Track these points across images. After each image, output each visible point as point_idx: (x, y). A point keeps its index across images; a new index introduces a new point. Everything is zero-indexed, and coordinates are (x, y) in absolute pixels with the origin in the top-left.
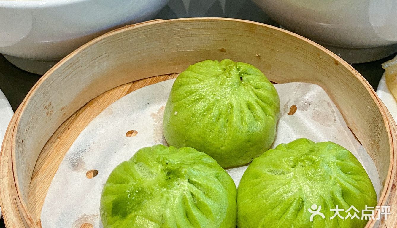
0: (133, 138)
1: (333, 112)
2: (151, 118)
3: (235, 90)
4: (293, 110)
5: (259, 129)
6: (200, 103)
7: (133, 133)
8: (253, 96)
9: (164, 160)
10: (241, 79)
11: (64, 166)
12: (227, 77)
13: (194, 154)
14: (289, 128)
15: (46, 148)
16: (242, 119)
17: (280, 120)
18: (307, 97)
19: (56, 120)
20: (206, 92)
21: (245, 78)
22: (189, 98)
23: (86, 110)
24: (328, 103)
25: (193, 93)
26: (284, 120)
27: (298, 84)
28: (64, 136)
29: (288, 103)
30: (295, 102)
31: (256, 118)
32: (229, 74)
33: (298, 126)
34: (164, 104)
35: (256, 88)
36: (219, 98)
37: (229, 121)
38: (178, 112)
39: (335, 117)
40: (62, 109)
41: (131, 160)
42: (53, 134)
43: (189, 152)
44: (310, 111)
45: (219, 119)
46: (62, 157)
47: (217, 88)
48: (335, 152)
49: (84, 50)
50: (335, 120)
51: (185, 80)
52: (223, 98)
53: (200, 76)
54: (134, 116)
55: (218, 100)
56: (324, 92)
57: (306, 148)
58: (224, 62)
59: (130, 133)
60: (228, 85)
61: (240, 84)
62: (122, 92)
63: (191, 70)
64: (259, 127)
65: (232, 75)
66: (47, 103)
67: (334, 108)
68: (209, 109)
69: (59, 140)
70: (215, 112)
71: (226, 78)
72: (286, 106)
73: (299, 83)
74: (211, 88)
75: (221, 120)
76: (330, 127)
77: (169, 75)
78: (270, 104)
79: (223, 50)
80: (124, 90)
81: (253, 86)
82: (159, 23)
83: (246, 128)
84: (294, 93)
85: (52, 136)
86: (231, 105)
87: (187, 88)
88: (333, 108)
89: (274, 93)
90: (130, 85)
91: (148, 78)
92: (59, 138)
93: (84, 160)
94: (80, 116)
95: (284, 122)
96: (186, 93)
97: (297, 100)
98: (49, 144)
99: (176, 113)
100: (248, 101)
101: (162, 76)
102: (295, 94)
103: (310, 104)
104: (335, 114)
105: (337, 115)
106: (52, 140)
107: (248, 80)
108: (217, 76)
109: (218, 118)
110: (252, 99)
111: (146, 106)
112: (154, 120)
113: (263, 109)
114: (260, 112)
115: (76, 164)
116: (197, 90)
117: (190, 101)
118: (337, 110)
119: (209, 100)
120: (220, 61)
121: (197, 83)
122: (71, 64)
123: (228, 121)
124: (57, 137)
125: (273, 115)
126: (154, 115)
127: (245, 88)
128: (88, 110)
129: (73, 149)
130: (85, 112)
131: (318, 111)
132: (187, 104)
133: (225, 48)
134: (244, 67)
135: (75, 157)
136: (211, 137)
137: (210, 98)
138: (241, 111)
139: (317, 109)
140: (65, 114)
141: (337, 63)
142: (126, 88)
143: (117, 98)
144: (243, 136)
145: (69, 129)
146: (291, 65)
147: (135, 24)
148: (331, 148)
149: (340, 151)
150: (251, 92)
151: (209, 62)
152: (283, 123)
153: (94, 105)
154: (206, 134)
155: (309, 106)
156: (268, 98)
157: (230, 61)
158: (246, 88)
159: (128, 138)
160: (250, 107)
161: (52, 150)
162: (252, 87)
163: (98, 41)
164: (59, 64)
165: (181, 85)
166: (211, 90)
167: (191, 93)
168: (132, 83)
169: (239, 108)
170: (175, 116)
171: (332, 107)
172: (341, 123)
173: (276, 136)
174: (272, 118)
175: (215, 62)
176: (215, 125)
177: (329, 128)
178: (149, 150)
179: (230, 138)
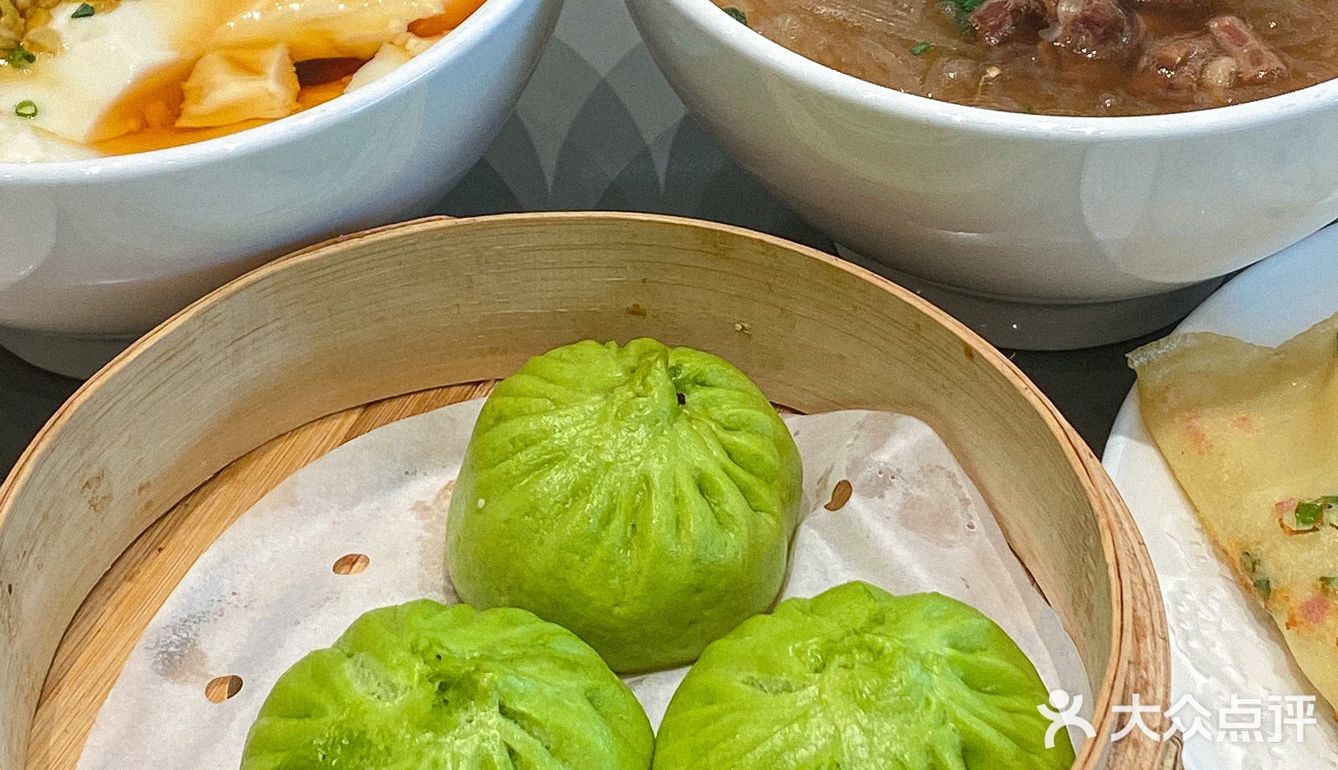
0: (356, 578)
1: (965, 502)
2: (412, 518)
3: (662, 434)
4: (843, 493)
5: (729, 551)
6: (553, 471)
7: (357, 564)
8: (715, 453)
9: (431, 645)
10: (681, 400)
11: (138, 664)
12: (638, 396)
13: (527, 626)
14: (828, 551)
15: (86, 609)
16: (678, 523)
17: (803, 527)
18: (884, 457)
19: (118, 523)
20: (573, 440)
21: (694, 396)
22: (521, 456)
23: (217, 492)
24: (951, 476)
25: (533, 443)
26: (815, 527)
27: (862, 414)
28: (145, 574)
29: (828, 472)
30: (849, 471)
31: (722, 521)
32: (644, 384)
33: (853, 543)
34: (454, 474)
35: (727, 429)
36: (611, 460)
37: (638, 529)
38: (487, 501)
39: (971, 517)
40: (141, 488)
41: (337, 645)
42: (113, 566)
43: (511, 623)
44: (893, 498)
45: (608, 522)
46: (135, 637)
47: (607, 428)
48: (948, 626)
49: (207, 310)
50: (971, 527)
51: (511, 401)
52: (622, 457)
53: (558, 392)
54: (359, 511)
55: (609, 464)
56: (938, 440)
57: (861, 611)
58: (634, 347)
59: (348, 563)
60: (640, 420)
61: (676, 414)
62: (329, 437)
63: (533, 374)
64: (731, 547)
65: (651, 389)
66: (94, 470)
67: (968, 489)
68: (579, 491)
69: (128, 586)
70: (597, 500)
71: (634, 398)
72: (823, 481)
73: (864, 413)
74: (586, 428)
75: (616, 524)
76: (951, 547)
77: (477, 383)
78: (768, 479)
79: (636, 311)
80: (339, 429)
81: (716, 421)
82: (439, 229)
83: (689, 551)
84: (850, 442)
85: (107, 574)
86: (646, 479)
87: (516, 427)
88: (965, 490)
89: (784, 445)
90: (354, 417)
91: (410, 394)
92: (129, 578)
93: (203, 646)
94: (198, 511)
95: (812, 531)
96: (512, 441)
97: (856, 465)
98: (97, 595)
99: (481, 502)
100: (697, 469)
101: (454, 388)
102: (852, 445)
103: (893, 478)
104: (972, 506)
105: (977, 511)
106: (106, 584)
107: (705, 405)
108: (609, 391)
109: (607, 519)
110: (711, 462)
111: (401, 479)
112: (421, 523)
113: (745, 492)
114: (733, 503)
115: (175, 660)
116: (546, 434)
117: (524, 468)
118: (978, 495)
119: (582, 465)
120: (622, 345)
121: (546, 412)
122: (168, 352)
123: (636, 529)
124: (122, 576)
125: (775, 509)
126: (421, 508)
127: (691, 428)
128: (224, 492)
129: (168, 611)
130: (210, 499)
131: (919, 499)
132: (514, 477)
133: (643, 305)
134: (692, 362)
135: (175, 637)
136: (583, 577)
137: (584, 458)
138: (676, 499)
139: (916, 492)
140: (149, 505)
141: (970, 352)
142: (341, 425)
143: (315, 456)
144: (681, 575)
145: (160, 550)
146: (842, 357)
147: (367, 232)
148: (935, 614)
149: (966, 622)
150: (710, 442)
151: (590, 348)
152: (808, 535)
153: (242, 476)
154: (568, 568)
155: (891, 484)
156: (758, 458)
157: (650, 343)
158: (694, 427)
159: (340, 578)
160: (703, 487)
161: (107, 614)
162: (713, 426)
163: (256, 282)
164: (128, 354)
165: (500, 419)
166: (587, 433)
167: (528, 442)
168: (360, 410)
169: (671, 490)
170: (479, 511)
171: (961, 487)
172: (990, 535)
173: (787, 576)
174: (772, 521)
175: (608, 348)
176: (596, 540)
177: (949, 552)
178: (392, 618)
179: (642, 579)
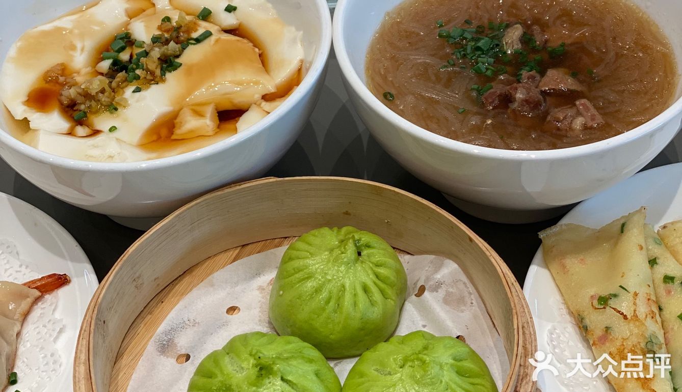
0: (235, 317)
1: (470, 294)
2: (257, 293)
3: (350, 269)
4: (422, 290)
5: (375, 315)
6: (308, 282)
7: (236, 311)
8: (371, 276)
9: (257, 352)
10: (359, 254)
11: (151, 348)
12: (342, 253)
13: (296, 344)
14: (415, 312)
15: (134, 325)
16: (355, 304)
17: (406, 303)
18: (438, 276)
19: (148, 290)
20: (316, 269)
21: (364, 253)
22: (297, 276)
23: (184, 280)
24: (465, 283)
25: (302, 270)
26: (411, 303)
27: (432, 257)
28: (157, 311)
29: (418, 281)
30: (425, 282)
31: (372, 303)
32: (345, 248)
33: (425, 311)
34: (275, 273)
35: (376, 266)
36: (330, 278)
37: (340, 306)
38: (284, 292)
39: (472, 300)
40: (155, 280)
41: (224, 348)
42: (144, 308)
43: (289, 343)
44: (441, 293)
45: (329, 302)
46: (151, 338)
47: (330, 265)
48: (452, 351)
49: (180, 214)
50: (472, 303)
51: (295, 252)
52: (335, 277)
53: (312, 250)
54: (238, 288)
55: (330, 280)
56: (460, 270)
57: (419, 343)
58: (344, 230)
59: (232, 310)
60: (342, 263)
61: (356, 260)
62: (228, 258)
63: (304, 241)
64: (375, 313)
65: (347, 250)
66: (137, 274)
67: (471, 289)
68: (318, 290)
69: (150, 316)
70: (324, 295)
71: (340, 254)
72: (415, 284)
73: (434, 256)
74: (322, 265)
75: (332, 304)
76: (463, 312)
77: (286, 238)
78: (391, 285)
79: (347, 213)
80: (231, 256)
81: (372, 263)
82: (270, 182)
83: (358, 315)
84: (427, 269)
85: (142, 311)
86: (343, 286)
87: (296, 264)
88: (470, 289)
89: (400, 272)
90: (237, 251)
91: (260, 241)
92: (150, 313)
93: (176, 341)
94: (177, 287)
95: (409, 304)
96: (294, 269)
97: (428, 279)
98: (138, 320)
99: (281, 292)
100: (364, 283)
101: (276, 240)
102: (427, 270)
103: (442, 284)
104: (472, 296)
105: (474, 297)
106: (142, 315)
107: (369, 256)
108: (331, 250)
109: (328, 302)
110: (369, 280)
111: (254, 277)
112: (261, 295)
113: (382, 292)
114: (377, 296)
115: (165, 347)
116: (307, 267)
117: (297, 280)
118: (475, 291)
119: (319, 280)
120: (340, 228)
121: (307, 258)
122: (166, 229)
123: (339, 305)
124: (147, 313)
125: (394, 298)
126: (261, 289)
127: (362, 266)
128: (187, 280)
129: (162, 328)
130: (182, 282)
131: (452, 292)
132: (294, 283)
133: (349, 211)
134: (365, 237)
135: (166, 338)
136: (318, 323)
137: (320, 278)
138: (355, 295)
139: (451, 290)
140: (158, 285)
141: (471, 240)
142: (232, 254)
143: (222, 267)
144: (356, 324)
145: (162, 302)
146: (425, 235)
147: (242, 183)
148: (448, 346)
149: (459, 349)
150: (370, 272)
151: (326, 231)
152: (409, 307)
153: (194, 273)
154: (313, 320)
155: (441, 287)
156: (388, 278)
157: (350, 228)
158: (364, 266)
159: (229, 316)
160: (366, 289)
161: (141, 328)
162: (371, 265)
163: (199, 203)
164: (150, 231)
165: (291, 259)
166: (322, 267)
167: (299, 270)
168: (240, 248)
169: (353, 291)
170: (281, 296)
171: (468, 288)
172: (479, 307)
173: (399, 322)
174: (392, 302)
175: (333, 231)
176: (323, 309)
177: (461, 314)
178: (244, 339)
179: (341, 326)
